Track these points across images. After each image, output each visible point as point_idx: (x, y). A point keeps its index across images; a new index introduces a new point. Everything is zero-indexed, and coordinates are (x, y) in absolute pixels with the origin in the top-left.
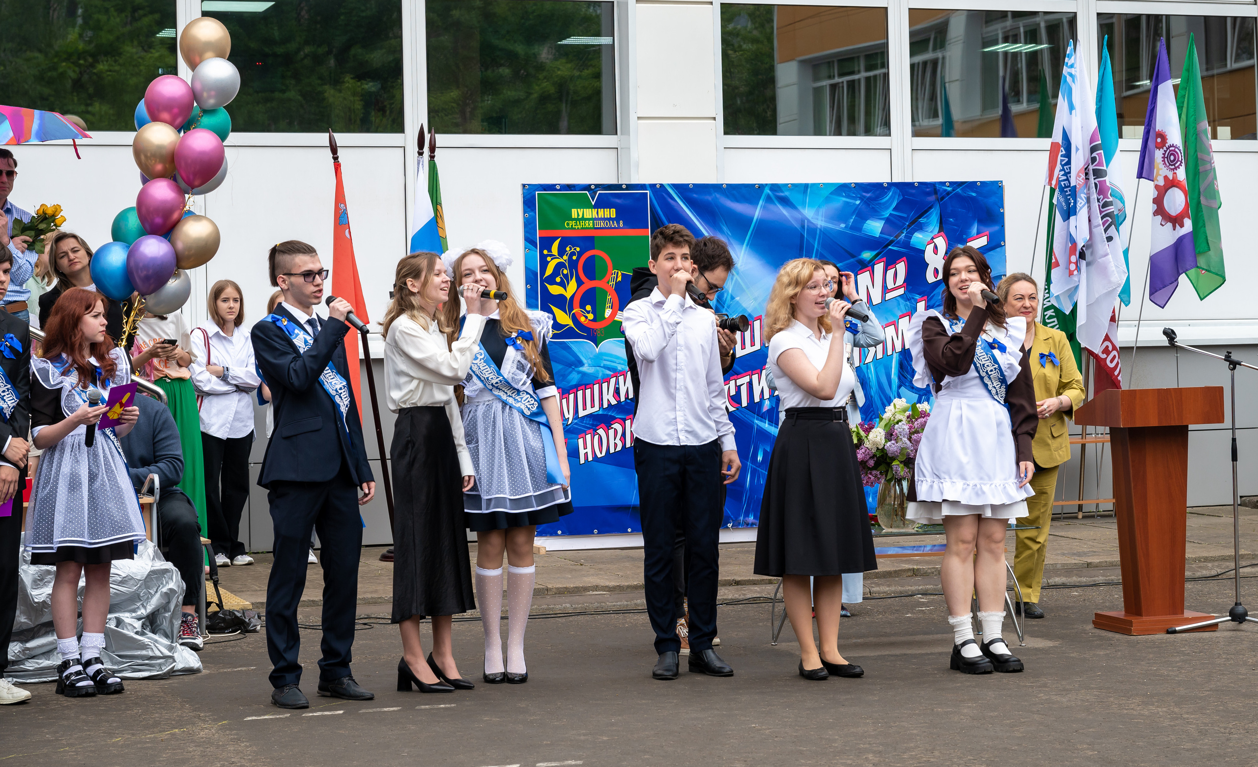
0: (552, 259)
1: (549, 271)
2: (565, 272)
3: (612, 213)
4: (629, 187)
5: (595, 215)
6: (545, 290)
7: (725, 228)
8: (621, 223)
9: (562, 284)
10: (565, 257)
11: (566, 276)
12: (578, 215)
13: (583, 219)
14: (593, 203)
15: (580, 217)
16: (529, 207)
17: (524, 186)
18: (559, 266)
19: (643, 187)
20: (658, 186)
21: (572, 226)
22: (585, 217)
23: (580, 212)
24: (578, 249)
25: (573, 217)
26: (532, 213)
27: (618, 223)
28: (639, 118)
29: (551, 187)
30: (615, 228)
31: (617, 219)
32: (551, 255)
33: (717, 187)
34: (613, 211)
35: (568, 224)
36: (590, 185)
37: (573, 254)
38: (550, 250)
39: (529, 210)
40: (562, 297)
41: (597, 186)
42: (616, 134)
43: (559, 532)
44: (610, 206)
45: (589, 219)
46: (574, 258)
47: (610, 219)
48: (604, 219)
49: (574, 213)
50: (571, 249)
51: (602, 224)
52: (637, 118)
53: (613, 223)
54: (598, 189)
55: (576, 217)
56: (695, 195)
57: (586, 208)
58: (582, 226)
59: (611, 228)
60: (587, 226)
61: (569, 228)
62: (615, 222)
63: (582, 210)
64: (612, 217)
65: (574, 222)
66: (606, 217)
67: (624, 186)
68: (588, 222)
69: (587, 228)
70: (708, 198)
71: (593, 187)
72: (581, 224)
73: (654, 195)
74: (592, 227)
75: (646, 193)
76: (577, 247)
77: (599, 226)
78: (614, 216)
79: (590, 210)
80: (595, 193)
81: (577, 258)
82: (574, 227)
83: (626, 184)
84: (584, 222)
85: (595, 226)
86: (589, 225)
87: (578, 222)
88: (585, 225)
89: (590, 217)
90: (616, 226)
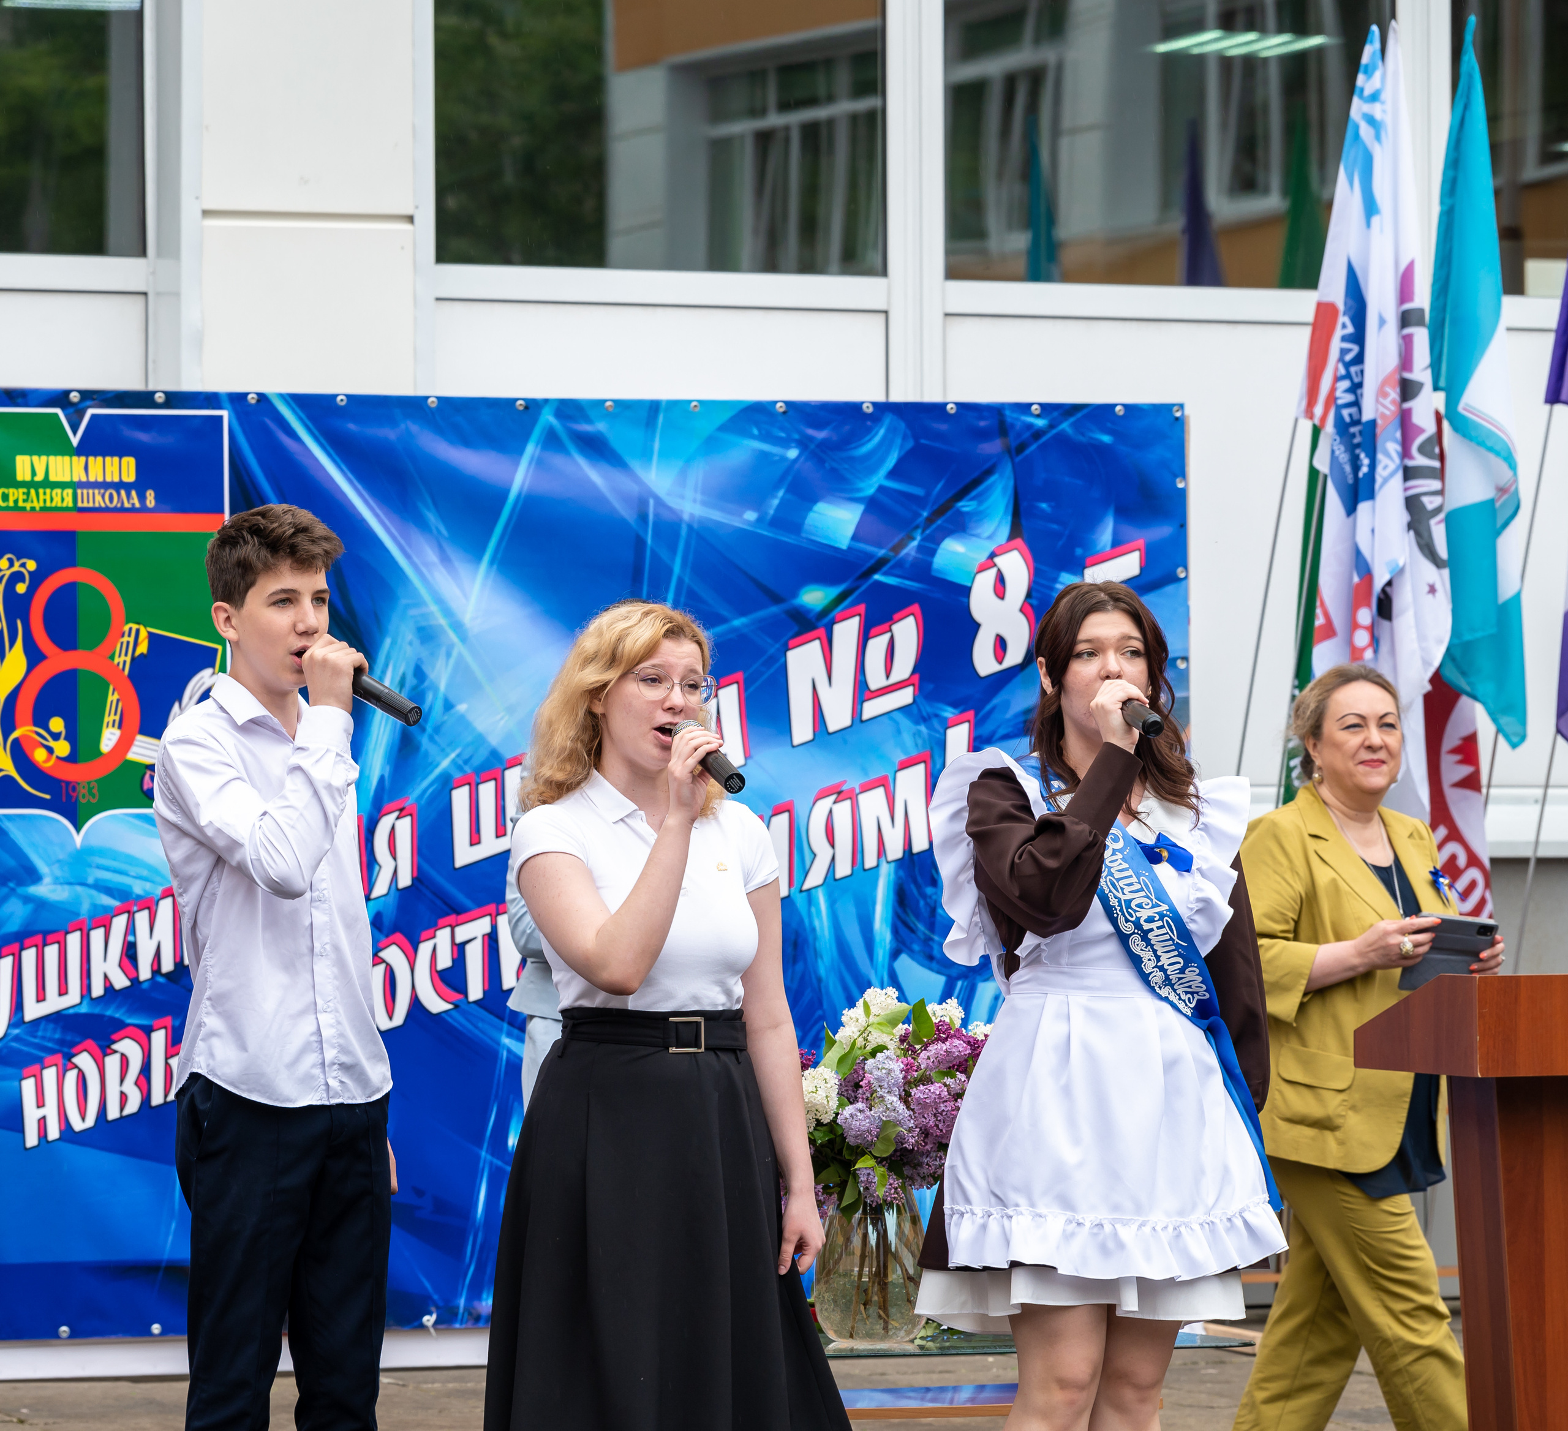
3: (126, 469)
4: (174, 399)
5: (79, 475)
7: (431, 517)
8: (150, 495)
12: (34, 473)
13: (47, 484)
14: (75, 441)
15: (39, 477)
19: (211, 399)
20: (252, 399)
21: (16, 501)
22: (53, 478)
23: (40, 462)
24: (32, 565)
25: (19, 478)
27: (142, 498)
28: (206, 213)
30: (133, 510)
31: (140, 486)
33: (413, 406)
34: (129, 463)
35: (6, 497)
36: (67, 393)
37: (17, 577)
41: (90, 396)
42: (143, 252)
44: (119, 449)
45: (62, 485)
46: (21, 588)
47: (119, 486)
48: (104, 485)
49: (24, 466)
50: (11, 565)
51: (98, 498)
52: (199, 214)
53: (129, 496)
54: (88, 403)
55: (28, 478)
56: (352, 427)
57: (56, 454)
58: (45, 501)
59: (122, 510)
60: (57, 502)
61: (8, 508)
62: (134, 493)
63: (44, 458)
64: (125, 479)
65: (21, 490)
66: (108, 479)
67: (159, 398)
68: (59, 491)
69: (56, 509)
70: (389, 434)
71: (74, 397)
72: (42, 497)
73: (241, 424)
74: (71, 505)
75: (221, 418)
76: (30, 558)
77: (91, 505)
78: (130, 476)
79: (67, 458)
80: (81, 414)
81: (28, 588)
82: (21, 504)
83: (164, 392)
84: (48, 491)
85: (80, 504)
86: (63, 500)
87: (33, 491)
88: (52, 500)
89: (67, 479)
90: (137, 505)
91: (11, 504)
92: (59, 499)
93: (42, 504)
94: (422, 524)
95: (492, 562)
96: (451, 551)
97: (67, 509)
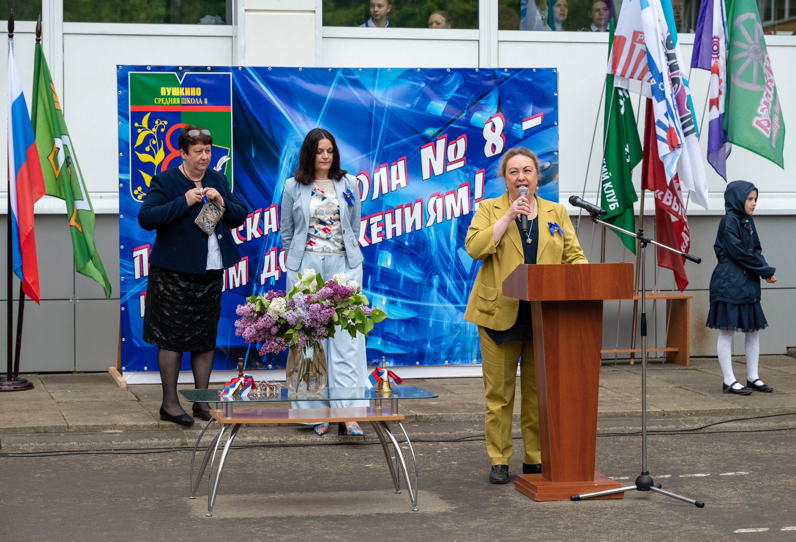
0: (142, 131)
1: (140, 141)
2: (154, 142)
3: (198, 91)
4: (214, 69)
5: (182, 93)
6: (135, 158)
7: (300, 106)
8: (206, 100)
9: (151, 153)
10: (154, 130)
11: (155, 146)
12: (167, 93)
13: (171, 96)
14: (181, 83)
15: (169, 94)
16: (122, 85)
17: (118, 66)
18: (149, 137)
19: (226, 69)
20: (240, 69)
21: (161, 102)
22: (173, 94)
23: (169, 90)
24: (166, 123)
25: (162, 94)
26: (125, 91)
27: (203, 101)
28: (246, 10)
29: (143, 68)
30: (200, 105)
31: (202, 97)
32: (141, 128)
33: (294, 71)
34: (199, 89)
35: (157, 101)
36: (178, 67)
37: (161, 127)
38: (140, 123)
39: (122, 87)
40: (151, 164)
41: (185, 68)
42: (231, 24)
43: (146, 368)
44: (195, 85)
45: (176, 97)
46: (163, 130)
47: (195, 97)
48: (190, 97)
49: (163, 91)
50: (159, 123)
51: (188, 101)
52: (244, 11)
53: (199, 100)
54: (185, 70)
55: (165, 94)
56: (273, 77)
57: (174, 87)
58: (170, 102)
59: (197, 105)
60: (175, 102)
61: (158, 104)
62: (200, 99)
63: (170, 88)
64: (197, 95)
65: (162, 99)
66: (192, 95)
67: (209, 68)
68: (175, 99)
69: (174, 104)
70: (286, 80)
71: (181, 68)
72: (169, 101)
73: (236, 77)
74: (179, 103)
75: (230, 75)
76: (165, 120)
77: (186, 103)
78: (199, 94)
79: (178, 88)
80: (183, 74)
81: (165, 130)
82: (162, 103)
83: (211, 67)
84: (172, 99)
85: (182, 103)
86: (176, 101)
87: (166, 99)
88: (173, 102)
89: (178, 95)
90: (201, 103)
91: (159, 103)
92: (175, 101)
93: (169, 103)
94: (297, 109)
95: (321, 121)
96: (307, 118)
97: (178, 104)
